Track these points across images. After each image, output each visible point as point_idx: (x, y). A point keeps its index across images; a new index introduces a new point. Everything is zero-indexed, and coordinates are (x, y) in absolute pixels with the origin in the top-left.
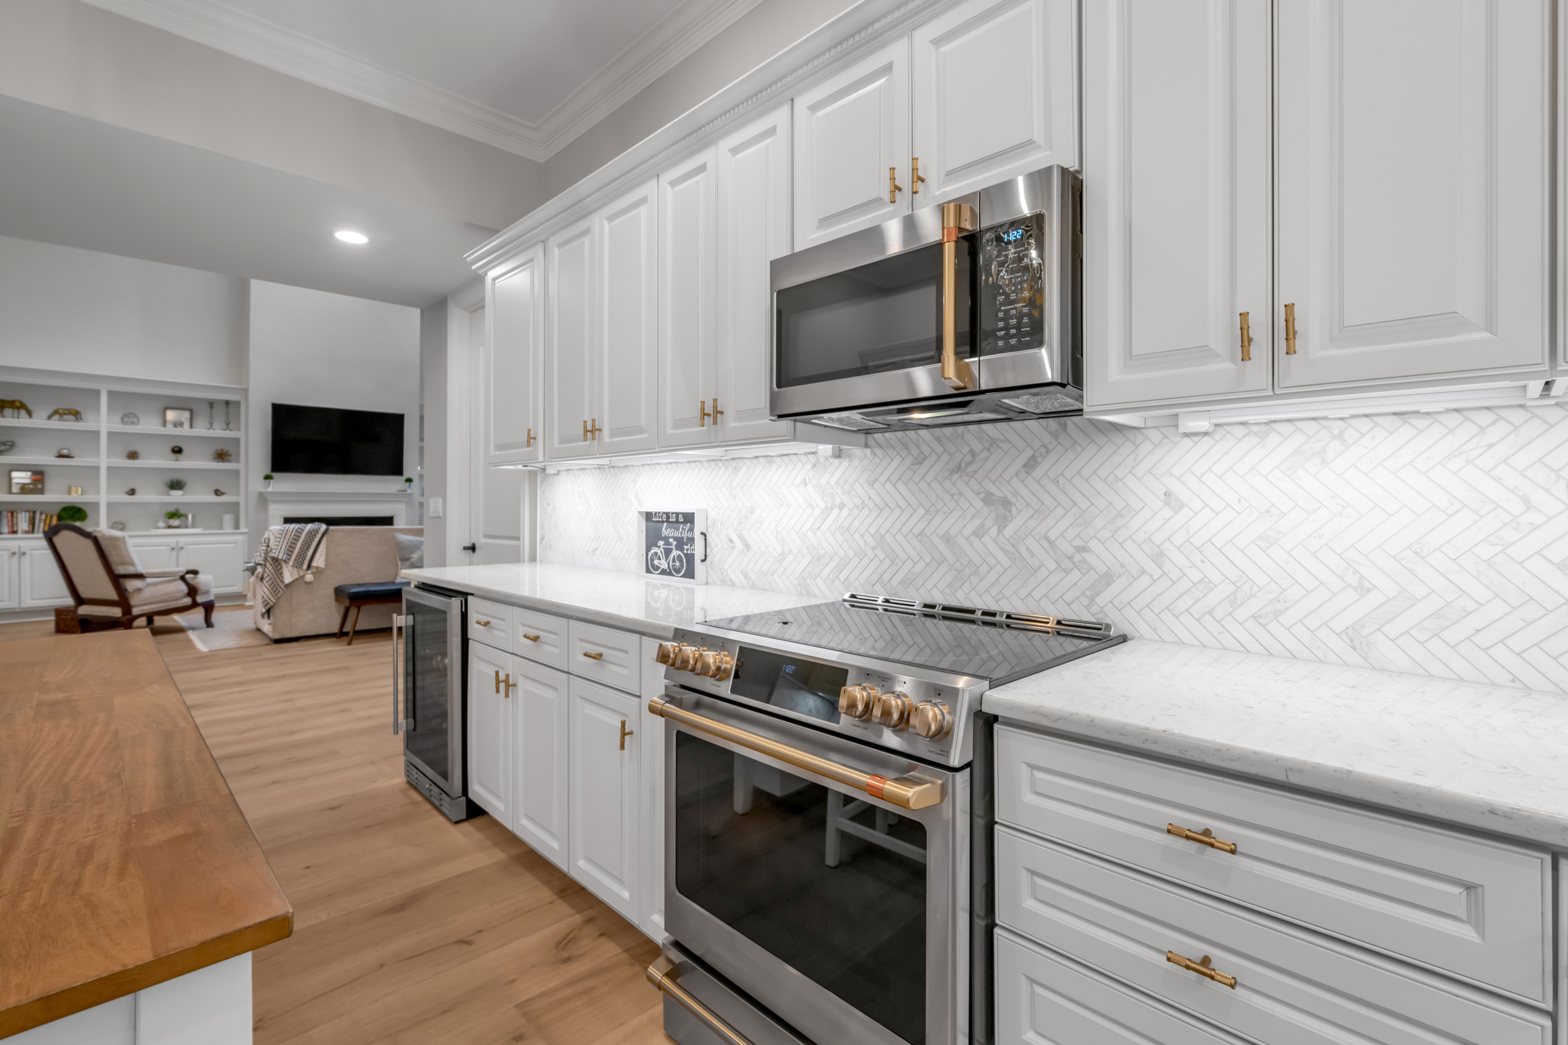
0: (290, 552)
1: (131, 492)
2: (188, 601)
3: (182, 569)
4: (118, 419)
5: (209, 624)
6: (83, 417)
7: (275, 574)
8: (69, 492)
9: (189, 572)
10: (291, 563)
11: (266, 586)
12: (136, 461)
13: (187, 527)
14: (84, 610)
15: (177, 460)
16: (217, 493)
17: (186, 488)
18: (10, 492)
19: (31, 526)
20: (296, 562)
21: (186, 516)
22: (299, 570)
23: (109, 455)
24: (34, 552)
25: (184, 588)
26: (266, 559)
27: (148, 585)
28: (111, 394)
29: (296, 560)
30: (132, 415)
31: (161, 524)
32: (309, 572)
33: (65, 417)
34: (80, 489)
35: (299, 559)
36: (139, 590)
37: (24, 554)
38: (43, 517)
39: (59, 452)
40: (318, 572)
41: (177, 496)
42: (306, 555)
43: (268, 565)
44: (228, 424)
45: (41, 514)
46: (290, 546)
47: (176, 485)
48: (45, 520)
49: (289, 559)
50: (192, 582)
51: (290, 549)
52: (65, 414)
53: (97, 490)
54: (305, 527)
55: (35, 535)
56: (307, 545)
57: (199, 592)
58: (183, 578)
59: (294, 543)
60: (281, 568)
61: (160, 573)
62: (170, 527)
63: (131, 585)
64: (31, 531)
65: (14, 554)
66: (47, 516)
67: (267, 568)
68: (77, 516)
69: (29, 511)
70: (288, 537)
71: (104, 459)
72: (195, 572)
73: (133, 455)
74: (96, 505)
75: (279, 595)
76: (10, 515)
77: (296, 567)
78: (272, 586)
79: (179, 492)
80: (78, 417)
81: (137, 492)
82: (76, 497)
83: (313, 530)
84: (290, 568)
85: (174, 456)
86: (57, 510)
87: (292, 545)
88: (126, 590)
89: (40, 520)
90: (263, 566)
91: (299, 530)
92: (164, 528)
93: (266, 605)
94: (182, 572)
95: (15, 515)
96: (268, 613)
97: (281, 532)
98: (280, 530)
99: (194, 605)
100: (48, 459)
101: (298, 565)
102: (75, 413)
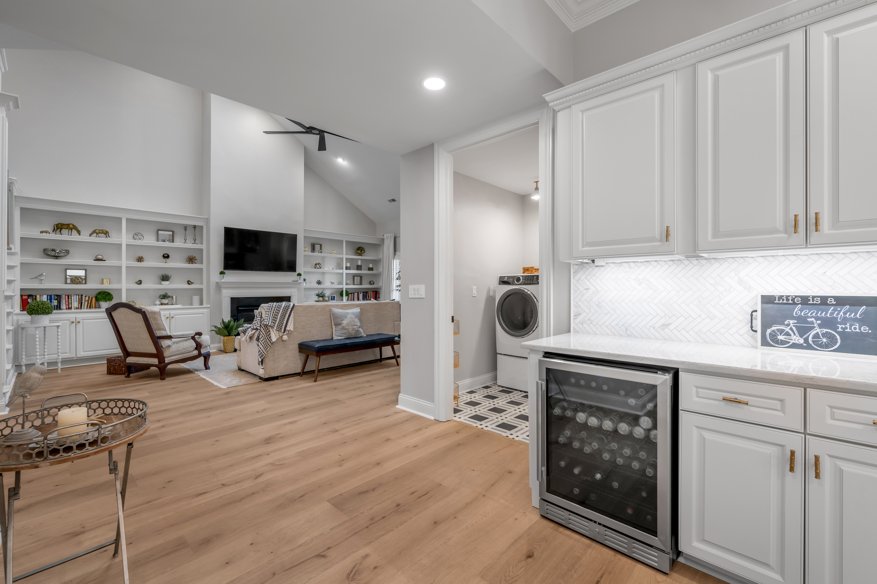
0: (274, 321)
1: (139, 282)
2: (196, 353)
3: (192, 332)
5: (207, 367)
6: (110, 235)
7: (265, 336)
8: (102, 283)
9: (196, 334)
10: (275, 328)
11: (261, 344)
12: (142, 263)
13: (173, 304)
16: (189, 283)
17: (170, 280)
18: (66, 283)
19: (80, 305)
20: (278, 327)
21: (172, 297)
22: (280, 333)
23: (126, 259)
24: (84, 321)
25: (193, 344)
26: (261, 325)
27: (174, 343)
28: (127, 220)
30: (139, 234)
31: (158, 302)
32: (285, 334)
33: (100, 235)
35: (279, 325)
36: (169, 346)
37: (79, 322)
38: (87, 299)
39: (96, 257)
40: (290, 333)
41: (166, 285)
42: (284, 323)
44: (195, 240)
45: (86, 296)
46: (274, 317)
47: (165, 278)
48: (88, 300)
49: (274, 326)
50: (198, 340)
51: (274, 319)
52: (99, 233)
53: (120, 281)
54: (282, 304)
55: (83, 310)
56: (283, 316)
57: (203, 347)
58: (191, 338)
59: (276, 315)
60: (269, 331)
61: (180, 335)
62: (162, 304)
63: (164, 343)
64: (80, 308)
65: (73, 322)
66: (89, 297)
68: (107, 298)
69: (78, 295)
70: (272, 311)
71: (124, 261)
72: (200, 334)
73: (140, 259)
74: (119, 290)
75: (268, 350)
76: (67, 297)
77: (278, 330)
78: (264, 344)
79: (167, 283)
80: (107, 235)
81: (143, 283)
82: (106, 286)
83: (285, 306)
84: (275, 331)
85: (165, 260)
86: (95, 294)
87: (275, 316)
88: (161, 347)
89: (85, 300)
90: (259, 330)
91: (279, 306)
92: (159, 305)
93: (262, 356)
94: (192, 334)
95: (70, 298)
96: (262, 361)
97: (269, 308)
98: (268, 306)
99: (200, 355)
100: (89, 262)
101: (279, 330)
102: (105, 232)
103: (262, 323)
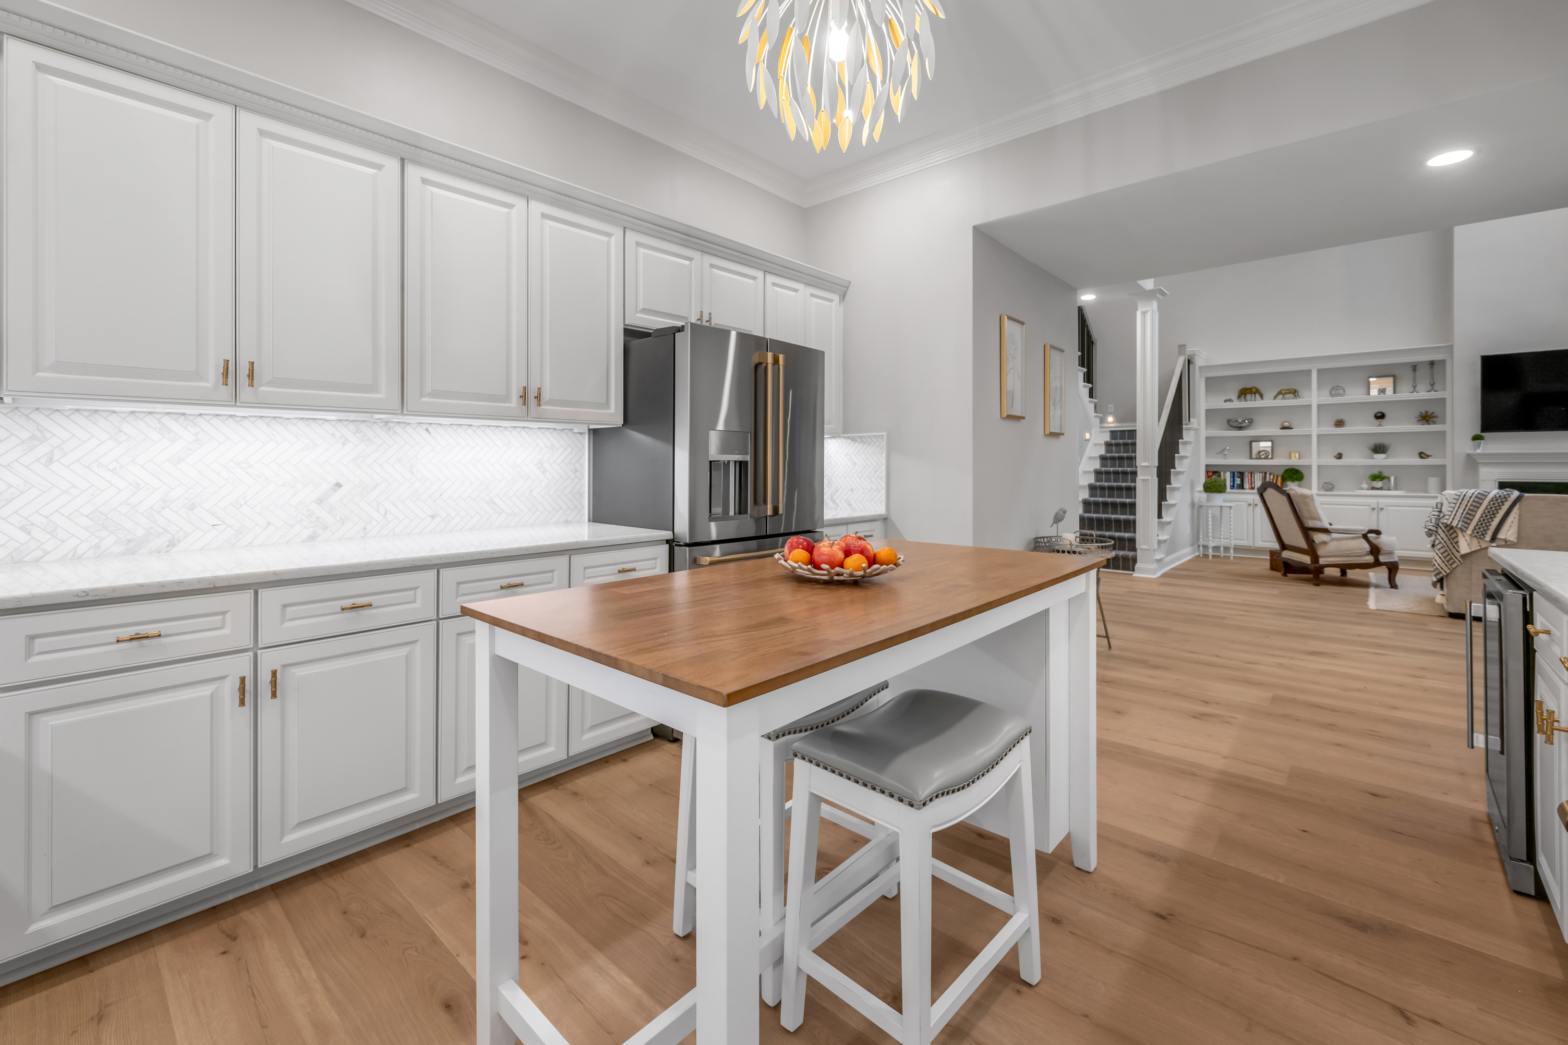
0: (1467, 519)
1: (1338, 456)
2: (1370, 559)
3: (1365, 528)
4: (1327, 392)
5: (1393, 585)
6: (1299, 395)
7: (1449, 543)
8: (1290, 458)
9: (1371, 531)
10: (1469, 532)
12: (1343, 428)
13: (1389, 489)
14: (1286, 554)
15: (1380, 425)
16: (1422, 455)
17: (1388, 452)
18: (1251, 458)
20: (1475, 531)
21: (1389, 479)
22: (1480, 541)
23: (1319, 424)
25: (1367, 547)
27: (1332, 540)
28: (1320, 372)
29: (1475, 529)
30: (1339, 388)
31: (1365, 486)
33: (1287, 396)
34: (1297, 455)
35: (1479, 528)
36: (1325, 543)
38: (1272, 477)
39: (1282, 425)
40: (1508, 545)
41: (1380, 459)
43: (1440, 531)
44: (1432, 385)
45: (1270, 474)
46: (1468, 514)
47: (1379, 449)
49: (1467, 528)
50: (1375, 542)
51: (1468, 516)
52: (1286, 393)
54: (1489, 493)
57: (1382, 552)
58: (1365, 536)
59: (1473, 510)
61: (1343, 530)
62: (1373, 488)
63: (1318, 538)
65: (1250, 505)
66: (1274, 476)
67: (1439, 535)
68: (1295, 476)
69: (1262, 473)
70: (1465, 502)
71: (1314, 428)
72: (1378, 533)
73: (1340, 423)
74: (1310, 467)
75: (1454, 566)
76: (1250, 475)
77: (1476, 537)
79: (1382, 456)
80: (1296, 394)
81: (1343, 457)
82: (1294, 461)
83: (1500, 496)
84: (1468, 538)
85: (1378, 422)
86: (1281, 472)
87: (1470, 512)
88: (1314, 541)
91: (1479, 496)
92: (1367, 489)
93: (1438, 574)
94: (1364, 530)
95: (1253, 475)
96: (1441, 581)
97: (1457, 497)
98: (1456, 495)
99: (1377, 563)
100: (1276, 431)
101: (1479, 533)
102: (1293, 391)
103: (1441, 520)
